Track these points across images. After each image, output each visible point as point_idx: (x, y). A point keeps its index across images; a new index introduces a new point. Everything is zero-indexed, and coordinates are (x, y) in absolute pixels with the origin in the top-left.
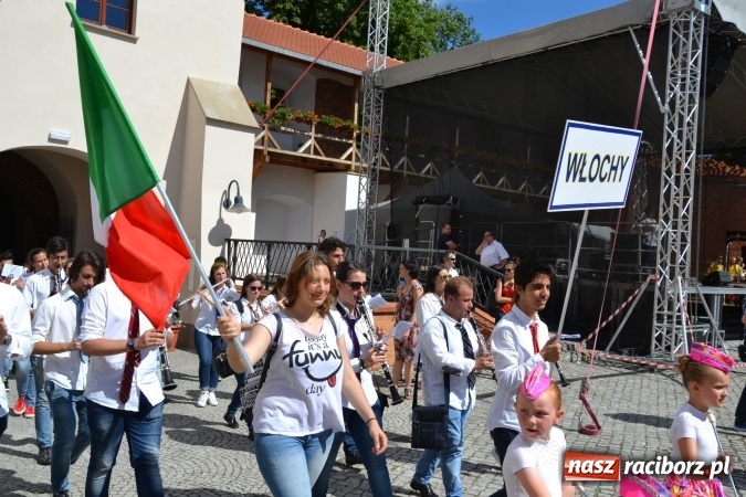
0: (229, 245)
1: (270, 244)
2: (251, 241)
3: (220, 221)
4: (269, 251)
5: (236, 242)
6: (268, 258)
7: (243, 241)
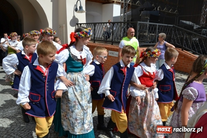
0: (78, 25)
1: (95, 24)
2: (85, 24)
3: (74, 17)
4: (95, 27)
5: (81, 24)
6: (95, 29)
7: (83, 24)
